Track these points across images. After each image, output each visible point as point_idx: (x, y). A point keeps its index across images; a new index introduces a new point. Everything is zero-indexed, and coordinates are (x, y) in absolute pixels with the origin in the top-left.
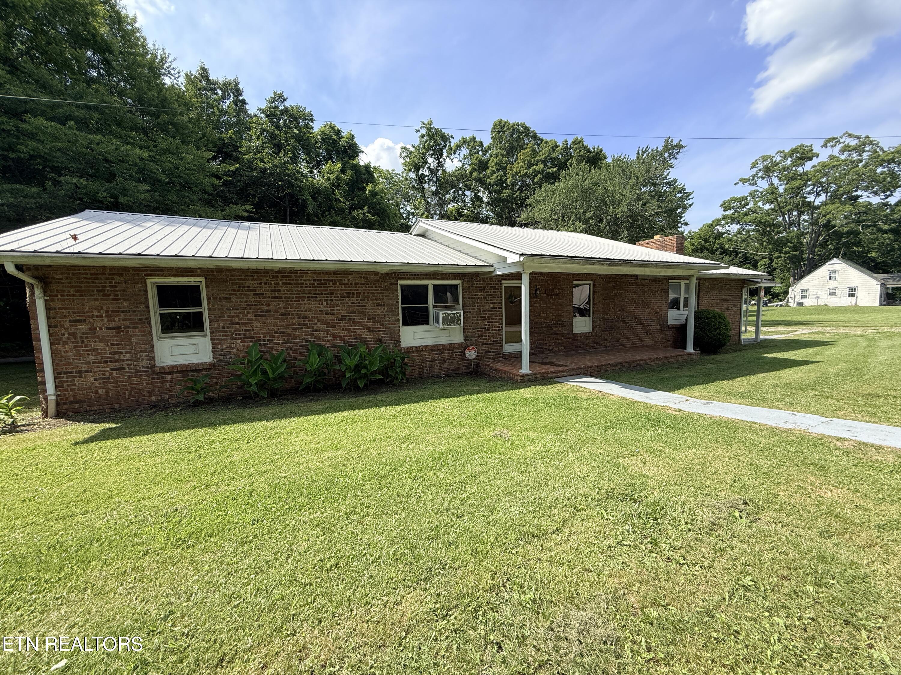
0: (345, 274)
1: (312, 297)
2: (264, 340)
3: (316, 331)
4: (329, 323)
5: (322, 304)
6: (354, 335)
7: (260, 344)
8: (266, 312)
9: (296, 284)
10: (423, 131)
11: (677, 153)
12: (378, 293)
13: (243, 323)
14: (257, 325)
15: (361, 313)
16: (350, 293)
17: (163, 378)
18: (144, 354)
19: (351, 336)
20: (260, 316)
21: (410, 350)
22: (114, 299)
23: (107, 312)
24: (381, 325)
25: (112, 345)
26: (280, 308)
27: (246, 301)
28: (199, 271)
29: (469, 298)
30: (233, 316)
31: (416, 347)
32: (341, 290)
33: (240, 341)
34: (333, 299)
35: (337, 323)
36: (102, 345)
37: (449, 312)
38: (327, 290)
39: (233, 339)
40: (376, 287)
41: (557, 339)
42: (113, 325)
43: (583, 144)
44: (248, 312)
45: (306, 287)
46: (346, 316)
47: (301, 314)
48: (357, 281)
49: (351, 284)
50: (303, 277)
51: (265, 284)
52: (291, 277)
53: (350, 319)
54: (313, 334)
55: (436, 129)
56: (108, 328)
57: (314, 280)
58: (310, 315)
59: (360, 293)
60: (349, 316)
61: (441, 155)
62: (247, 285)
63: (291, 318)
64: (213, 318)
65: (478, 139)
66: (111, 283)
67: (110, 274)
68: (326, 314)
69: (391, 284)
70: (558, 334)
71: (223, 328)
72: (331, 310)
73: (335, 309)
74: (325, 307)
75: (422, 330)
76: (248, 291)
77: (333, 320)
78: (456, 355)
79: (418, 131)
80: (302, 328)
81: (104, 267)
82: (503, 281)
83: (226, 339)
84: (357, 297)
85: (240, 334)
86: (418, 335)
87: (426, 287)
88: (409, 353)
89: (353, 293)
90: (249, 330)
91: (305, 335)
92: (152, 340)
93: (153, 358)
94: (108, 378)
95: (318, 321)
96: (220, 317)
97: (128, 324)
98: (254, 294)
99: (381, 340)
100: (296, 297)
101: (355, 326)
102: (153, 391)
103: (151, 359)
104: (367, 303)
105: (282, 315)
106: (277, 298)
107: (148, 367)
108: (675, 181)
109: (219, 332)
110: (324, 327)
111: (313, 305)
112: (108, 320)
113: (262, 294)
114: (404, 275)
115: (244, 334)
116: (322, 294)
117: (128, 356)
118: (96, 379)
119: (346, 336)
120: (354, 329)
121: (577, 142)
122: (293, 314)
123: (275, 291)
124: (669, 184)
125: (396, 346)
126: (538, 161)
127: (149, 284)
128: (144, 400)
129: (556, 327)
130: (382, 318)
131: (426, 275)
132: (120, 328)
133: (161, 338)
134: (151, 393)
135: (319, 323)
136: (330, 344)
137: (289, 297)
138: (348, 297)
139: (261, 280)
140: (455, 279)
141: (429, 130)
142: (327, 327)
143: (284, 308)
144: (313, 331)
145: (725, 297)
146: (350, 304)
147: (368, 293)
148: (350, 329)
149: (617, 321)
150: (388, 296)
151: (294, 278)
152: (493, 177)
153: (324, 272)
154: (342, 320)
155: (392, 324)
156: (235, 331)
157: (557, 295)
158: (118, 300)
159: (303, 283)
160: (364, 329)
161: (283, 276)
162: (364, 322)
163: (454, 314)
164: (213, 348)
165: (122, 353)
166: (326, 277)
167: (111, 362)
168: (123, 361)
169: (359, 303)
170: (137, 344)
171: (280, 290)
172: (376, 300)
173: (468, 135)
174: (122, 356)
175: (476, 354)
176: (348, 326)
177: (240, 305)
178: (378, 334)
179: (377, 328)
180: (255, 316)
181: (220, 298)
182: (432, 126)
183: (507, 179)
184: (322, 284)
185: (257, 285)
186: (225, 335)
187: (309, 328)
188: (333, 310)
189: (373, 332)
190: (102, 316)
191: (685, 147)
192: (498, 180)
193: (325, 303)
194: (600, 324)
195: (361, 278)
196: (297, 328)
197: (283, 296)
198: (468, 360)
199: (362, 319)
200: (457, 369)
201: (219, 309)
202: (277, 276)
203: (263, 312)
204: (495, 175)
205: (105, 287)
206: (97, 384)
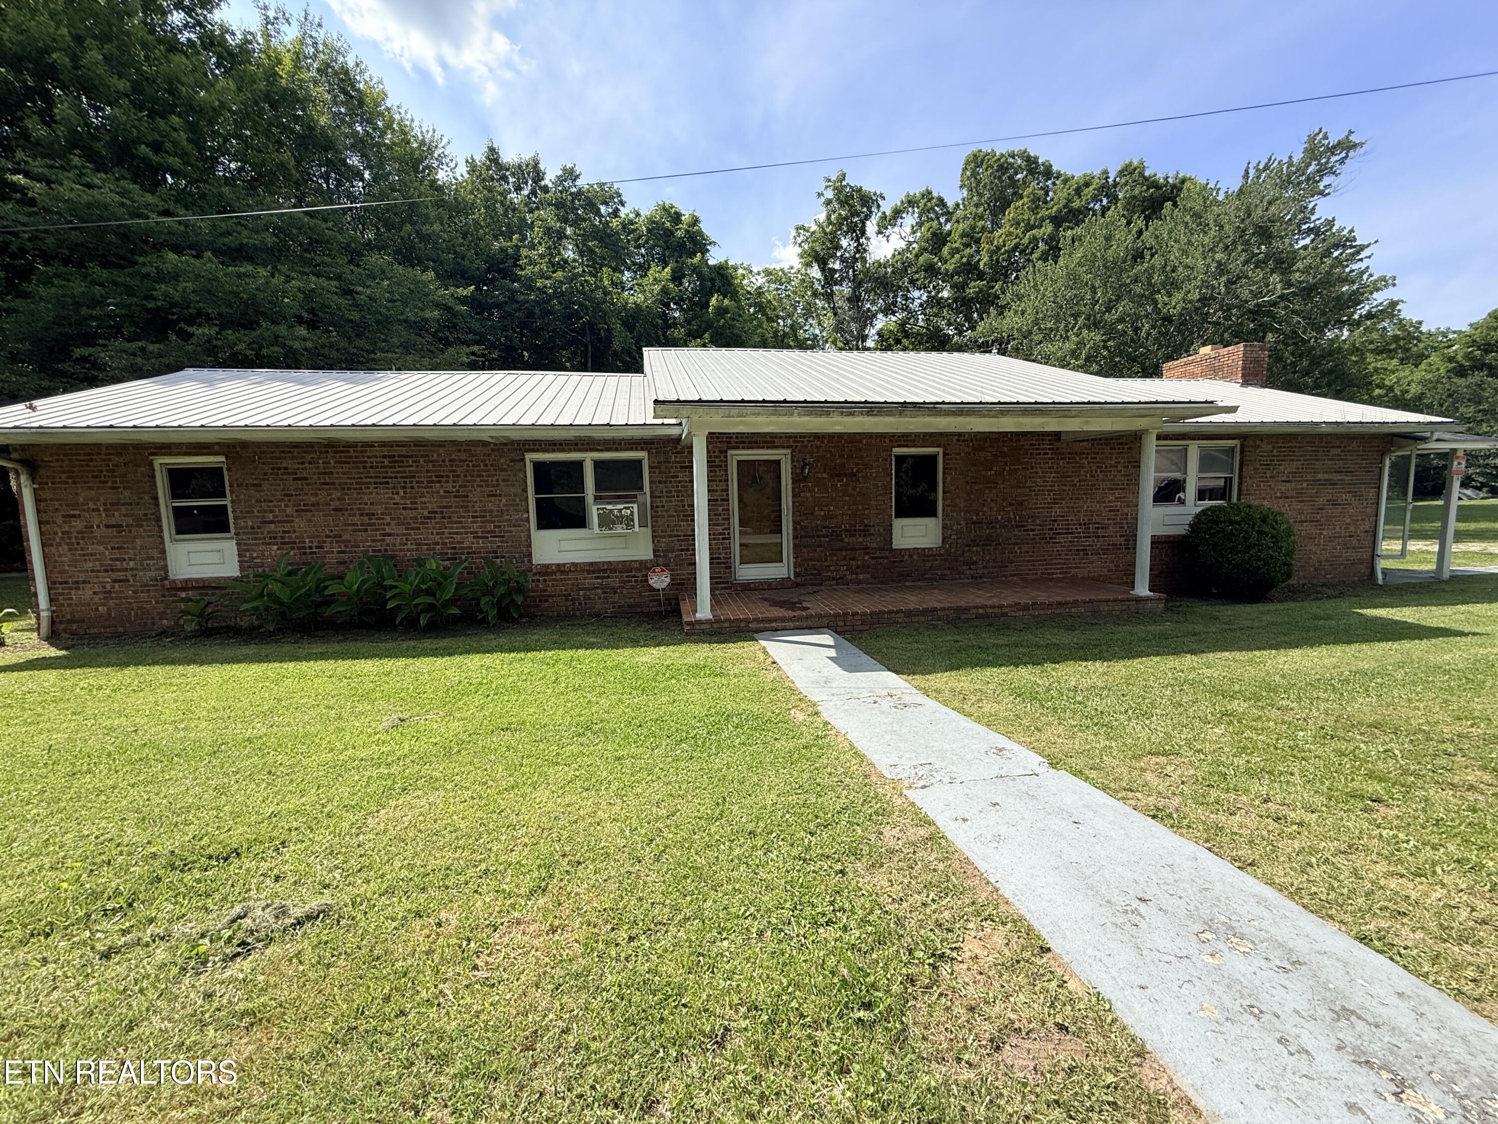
0: (432, 446)
1: (381, 483)
2: (311, 548)
3: (389, 535)
4: (408, 523)
5: (397, 493)
6: (451, 543)
7: (305, 553)
8: (312, 505)
9: (357, 462)
10: (830, 194)
11: (1342, 161)
12: (489, 476)
13: (279, 522)
14: (300, 524)
15: (462, 507)
16: (442, 476)
17: (175, 596)
18: (151, 562)
19: (446, 543)
20: (303, 511)
21: (546, 570)
22: (113, 488)
23: (105, 504)
24: (495, 527)
25: (113, 548)
26: (332, 500)
27: (283, 490)
28: (217, 447)
29: (660, 482)
30: (265, 511)
31: (558, 565)
32: (428, 471)
33: (275, 547)
34: (414, 484)
35: (422, 523)
36: (101, 548)
37: (609, 507)
38: (404, 472)
39: (267, 544)
40: (486, 465)
41: (854, 559)
42: (113, 522)
43: (1141, 174)
44: (286, 506)
45: (371, 467)
46: (436, 512)
47: (364, 509)
48: (453, 457)
49: (444, 461)
50: (365, 452)
51: (310, 463)
52: (348, 452)
53: (444, 518)
54: (384, 540)
55: (851, 187)
56: (107, 526)
57: (384, 457)
58: (379, 509)
59: (459, 476)
60: (442, 512)
61: (863, 232)
62: (284, 465)
63: (349, 515)
64: (238, 514)
65: (935, 194)
66: (108, 465)
67: (106, 454)
68: (404, 509)
69: (512, 461)
70: (855, 549)
71: (253, 528)
72: (412, 503)
73: (418, 500)
74: (403, 498)
75: (573, 537)
76: (285, 474)
77: (416, 518)
78: (636, 581)
79: (820, 195)
80: (366, 530)
81: (99, 445)
82: (730, 452)
83: (256, 544)
84: (454, 481)
85: (275, 538)
86: (566, 546)
87: (579, 464)
88: (546, 574)
89: (448, 476)
90: (289, 532)
91: (372, 541)
92: (163, 542)
93: (165, 568)
94: (110, 592)
95: (392, 519)
96: (247, 512)
97: (130, 521)
98: (295, 479)
99: (496, 552)
100: (357, 483)
101: (452, 528)
102: (164, 612)
103: (159, 569)
104: (471, 491)
105: (335, 510)
106: (327, 484)
107: (156, 580)
108: (1330, 223)
109: (246, 534)
110: (401, 530)
111: (383, 494)
112: (107, 516)
113: (306, 479)
114: (535, 445)
115: (282, 538)
116: (396, 477)
117: (132, 564)
118: (95, 593)
119: (438, 544)
120: (450, 533)
121: (1127, 171)
122: (352, 509)
123: (325, 473)
124: (1315, 231)
125: (523, 562)
126: (1043, 220)
127: (157, 467)
128: (153, 624)
129: (851, 536)
130: (497, 516)
131: (576, 444)
132: (121, 526)
133: (176, 540)
134: (162, 616)
135: (393, 523)
136: (412, 555)
137: (346, 484)
138: (439, 482)
139: (302, 457)
140: (631, 449)
141: (839, 190)
142: (407, 529)
143: (339, 499)
144: (384, 535)
145: (1327, 476)
146: (442, 493)
147: (472, 476)
148: (443, 533)
149: (1005, 527)
150: (507, 480)
151: (352, 454)
152: (953, 260)
153: (399, 444)
154: (429, 518)
155: (515, 526)
156: (269, 532)
157: (854, 475)
158: (118, 488)
159: (366, 462)
160: (466, 533)
161: (335, 452)
162: (466, 522)
163: (620, 511)
164: (239, 556)
165: (124, 560)
166: (403, 451)
167: (112, 570)
168: (126, 570)
169: (458, 491)
170: (142, 547)
171: (332, 473)
172: (487, 486)
173: (916, 190)
174: (125, 564)
175: (668, 580)
176: (440, 528)
177: (274, 495)
178: (490, 542)
179: (488, 532)
180: (297, 511)
181: (247, 485)
182: (844, 183)
183: (979, 260)
184: (395, 462)
185: (297, 466)
186: (256, 539)
187: (377, 530)
188: (416, 503)
189: (482, 538)
190: (99, 510)
191: (1361, 144)
192: (964, 264)
193: (401, 492)
194: (959, 532)
195: (460, 451)
196: (359, 530)
197: (337, 481)
198: (654, 590)
199: (464, 517)
200: (640, 606)
201: (246, 501)
202: (327, 452)
203: (308, 505)
204: (957, 256)
205: (101, 471)
206: (96, 598)
